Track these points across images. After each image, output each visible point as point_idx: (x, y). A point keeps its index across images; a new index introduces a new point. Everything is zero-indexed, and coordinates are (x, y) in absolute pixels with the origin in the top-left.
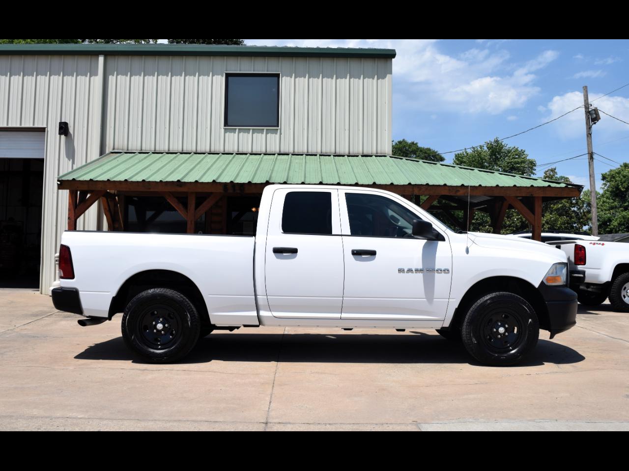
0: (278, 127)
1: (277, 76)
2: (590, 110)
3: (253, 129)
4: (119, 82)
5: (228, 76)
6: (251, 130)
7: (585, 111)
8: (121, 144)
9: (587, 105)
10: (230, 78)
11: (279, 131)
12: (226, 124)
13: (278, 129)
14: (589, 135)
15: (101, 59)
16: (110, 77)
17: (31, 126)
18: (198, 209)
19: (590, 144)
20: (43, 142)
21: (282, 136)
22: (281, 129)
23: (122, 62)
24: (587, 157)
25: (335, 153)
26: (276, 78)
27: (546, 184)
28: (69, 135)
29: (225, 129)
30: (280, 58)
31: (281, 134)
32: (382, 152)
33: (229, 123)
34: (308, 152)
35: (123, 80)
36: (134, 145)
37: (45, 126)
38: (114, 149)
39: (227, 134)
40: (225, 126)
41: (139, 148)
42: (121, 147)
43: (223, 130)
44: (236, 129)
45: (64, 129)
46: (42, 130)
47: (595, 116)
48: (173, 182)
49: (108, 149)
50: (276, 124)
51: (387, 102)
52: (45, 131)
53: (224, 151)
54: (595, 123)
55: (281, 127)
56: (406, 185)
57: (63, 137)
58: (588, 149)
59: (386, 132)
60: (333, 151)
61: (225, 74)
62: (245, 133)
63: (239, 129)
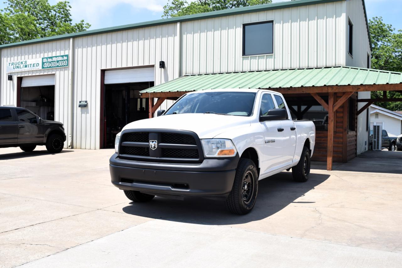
0: (273, 53)
1: (272, 22)
4: (188, 38)
5: (244, 26)
6: (257, 57)
8: (189, 71)
10: (246, 27)
12: (244, 54)
13: (273, 55)
15: (178, 24)
16: (184, 35)
17: (143, 65)
20: (154, 72)
21: (276, 59)
22: (275, 55)
23: (189, 25)
26: (271, 24)
28: (165, 68)
29: (243, 57)
30: (274, 10)
31: (274, 58)
32: (339, 64)
33: (246, 53)
34: (291, 68)
35: (190, 36)
36: (196, 72)
37: (154, 64)
38: (186, 74)
39: (244, 61)
40: (243, 56)
41: (198, 72)
42: (189, 72)
43: (242, 58)
44: (249, 57)
45: (162, 65)
46: (153, 66)
49: (184, 74)
50: (271, 52)
51: (342, 30)
52: (154, 67)
53: (242, 71)
55: (275, 53)
56: (322, 86)
57: (162, 69)
59: (342, 50)
60: (307, 66)
61: (242, 25)
62: (254, 59)
63: (251, 57)
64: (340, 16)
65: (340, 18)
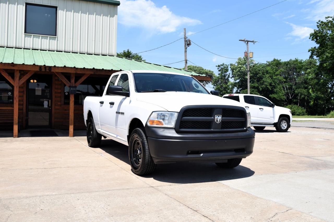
0: (56, 36)
1: (56, 8)
2: (187, 40)
3: (42, 36)
5: (27, 4)
7: (185, 40)
9: (185, 38)
10: (28, 6)
11: (57, 38)
12: (25, 32)
13: (56, 37)
14: (186, 51)
18: (21, 80)
19: (186, 56)
22: (58, 37)
24: (184, 62)
25: (87, 53)
26: (55, 9)
27: (198, 75)
29: (25, 35)
31: (58, 40)
32: (112, 54)
33: (27, 31)
34: (72, 51)
39: (26, 38)
40: (25, 33)
43: (24, 36)
44: (32, 35)
47: (189, 43)
48: (9, 63)
50: (55, 35)
51: (114, 28)
53: (24, 47)
54: (189, 46)
58: (185, 58)
59: (114, 43)
60: (86, 51)
61: (25, 3)
62: (37, 38)
63: (33, 35)
64: (113, 16)
65: (113, 18)
